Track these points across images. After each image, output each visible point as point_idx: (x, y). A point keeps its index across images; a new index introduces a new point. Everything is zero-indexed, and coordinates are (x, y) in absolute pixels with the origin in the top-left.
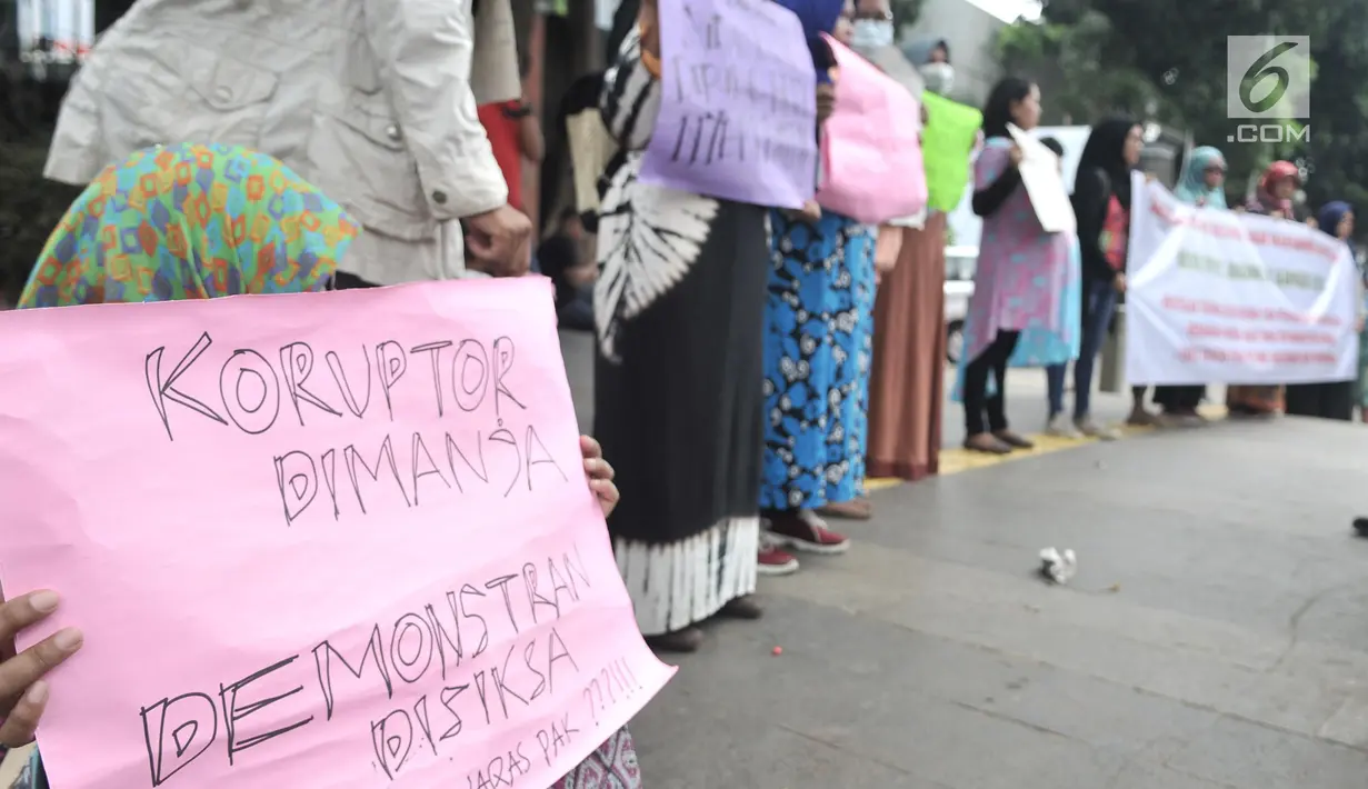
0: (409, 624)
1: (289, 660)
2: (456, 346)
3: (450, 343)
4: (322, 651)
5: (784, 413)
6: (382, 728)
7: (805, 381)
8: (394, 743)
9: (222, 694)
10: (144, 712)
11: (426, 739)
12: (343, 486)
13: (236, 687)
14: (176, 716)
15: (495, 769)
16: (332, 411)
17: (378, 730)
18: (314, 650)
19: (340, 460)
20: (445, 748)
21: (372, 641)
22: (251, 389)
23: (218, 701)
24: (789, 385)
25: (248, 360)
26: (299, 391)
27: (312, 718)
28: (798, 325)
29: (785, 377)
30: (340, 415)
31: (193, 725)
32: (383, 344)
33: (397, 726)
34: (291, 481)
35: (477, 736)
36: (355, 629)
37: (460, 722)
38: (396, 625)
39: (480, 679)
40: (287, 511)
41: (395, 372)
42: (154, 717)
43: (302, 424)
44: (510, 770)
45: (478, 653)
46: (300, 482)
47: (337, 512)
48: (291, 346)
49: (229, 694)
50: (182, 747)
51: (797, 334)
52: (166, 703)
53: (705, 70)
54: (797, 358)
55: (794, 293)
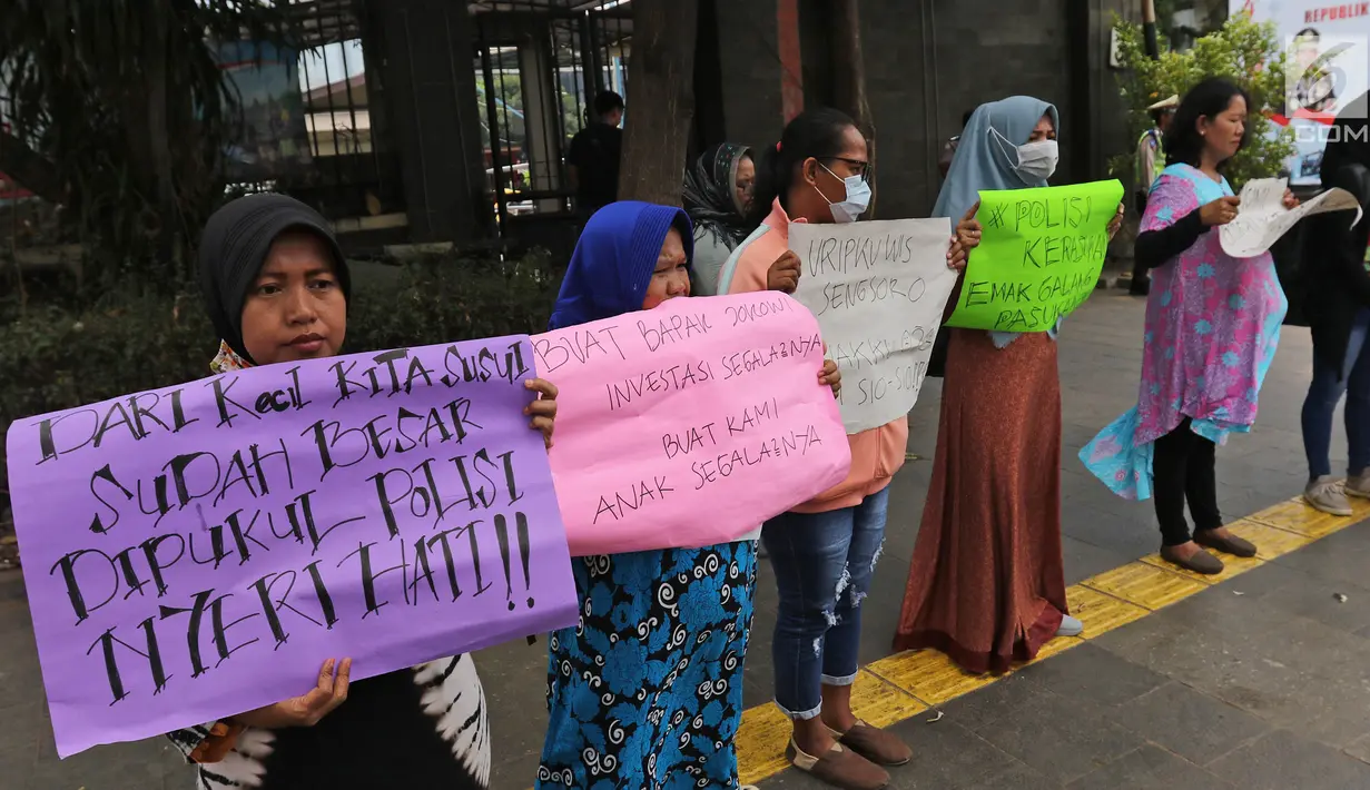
7: (613, 776)
24: (593, 780)
29: (589, 769)
51: (603, 721)
53: (150, 548)
54: (602, 750)
55: (596, 671)
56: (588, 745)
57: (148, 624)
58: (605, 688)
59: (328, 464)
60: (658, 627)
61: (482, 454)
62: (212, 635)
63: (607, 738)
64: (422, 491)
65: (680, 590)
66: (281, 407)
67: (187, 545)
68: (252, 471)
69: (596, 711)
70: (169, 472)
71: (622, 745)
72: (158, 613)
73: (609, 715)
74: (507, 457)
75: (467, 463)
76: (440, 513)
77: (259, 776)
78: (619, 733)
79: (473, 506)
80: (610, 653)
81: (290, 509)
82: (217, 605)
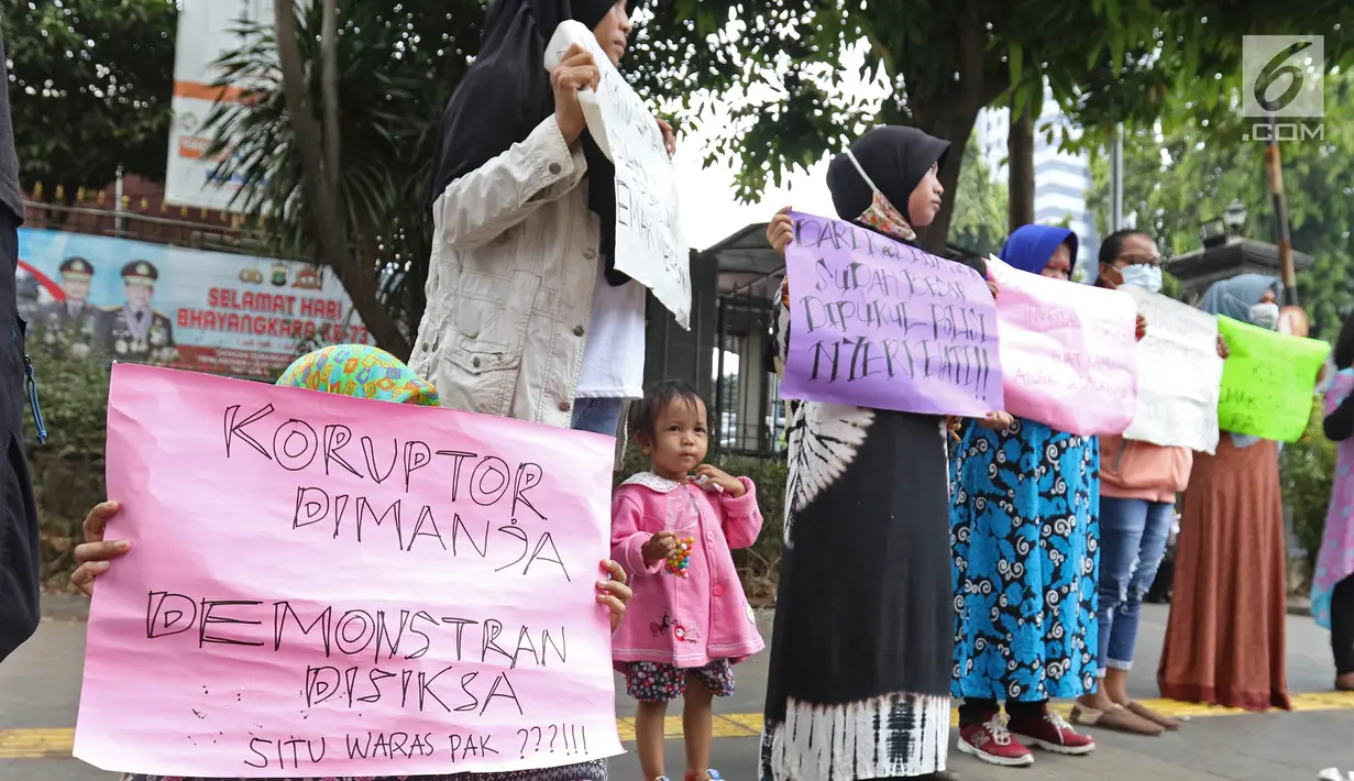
0: (358, 617)
1: (256, 603)
2: (481, 458)
3: (476, 456)
4: (281, 608)
5: (1002, 610)
6: (316, 673)
7: (1021, 581)
8: (322, 687)
9: (203, 603)
10: (151, 594)
11: (347, 694)
12: (349, 519)
13: (214, 603)
14: (168, 604)
15: (399, 739)
16: (355, 472)
17: (312, 673)
18: (276, 604)
19: (351, 504)
20: (358, 706)
21: (323, 615)
22: (297, 443)
23: (199, 607)
24: (1006, 584)
25: (301, 428)
26: (331, 454)
27: (263, 644)
28: (1014, 529)
29: (1003, 576)
30: (362, 477)
31: (179, 614)
32: (413, 443)
33: (328, 676)
34: (307, 505)
35: (388, 710)
36: (313, 603)
37: (379, 696)
38: (347, 613)
39: (407, 675)
40: (296, 520)
41: (420, 462)
42: (156, 599)
43: (327, 473)
44: (412, 747)
45: (410, 657)
46: (313, 508)
47: (336, 533)
48: (335, 426)
49: (207, 606)
50: (169, 622)
51: (1013, 538)
52: (166, 594)
53: (840, 305)
54: (1013, 560)
55: (1009, 500)
56: (1002, 557)
57: (837, 345)
58: (1014, 514)
59: (912, 291)
60: (1045, 474)
61: (972, 311)
62: (862, 362)
63: (1016, 551)
64: (948, 319)
65: (1061, 451)
66: (892, 256)
67: (856, 310)
68: (882, 282)
69: (1009, 530)
70: (850, 269)
71: (1027, 555)
72: (842, 341)
73: (1017, 534)
74: (982, 317)
75: (966, 312)
76: (955, 335)
77: (840, 472)
78: (1025, 546)
79: (967, 337)
80: (1018, 489)
81: (898, 308)
82: (867, 346)
